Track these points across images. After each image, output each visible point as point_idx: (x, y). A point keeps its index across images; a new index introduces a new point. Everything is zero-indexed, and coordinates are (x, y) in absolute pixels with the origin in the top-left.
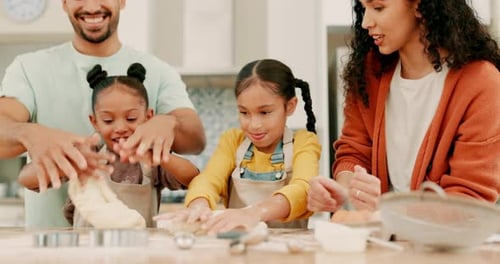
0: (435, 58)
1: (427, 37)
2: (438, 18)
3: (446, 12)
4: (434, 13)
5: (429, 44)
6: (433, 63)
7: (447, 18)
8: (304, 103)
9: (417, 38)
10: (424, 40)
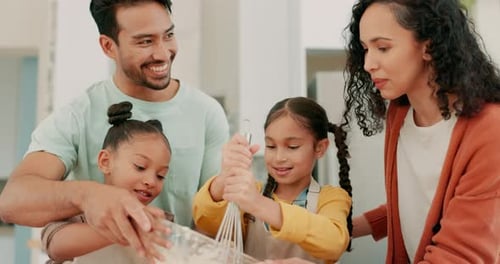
0: (444, 105)
1: (436, 81)
2: (449, 61)
3: (458, 54)
4: (446, 55)
5: (437, 88)
6: (441, 109)
7: (459, 59)
8: (337, 150)
9: (424, 81)
10: (433, 84)
